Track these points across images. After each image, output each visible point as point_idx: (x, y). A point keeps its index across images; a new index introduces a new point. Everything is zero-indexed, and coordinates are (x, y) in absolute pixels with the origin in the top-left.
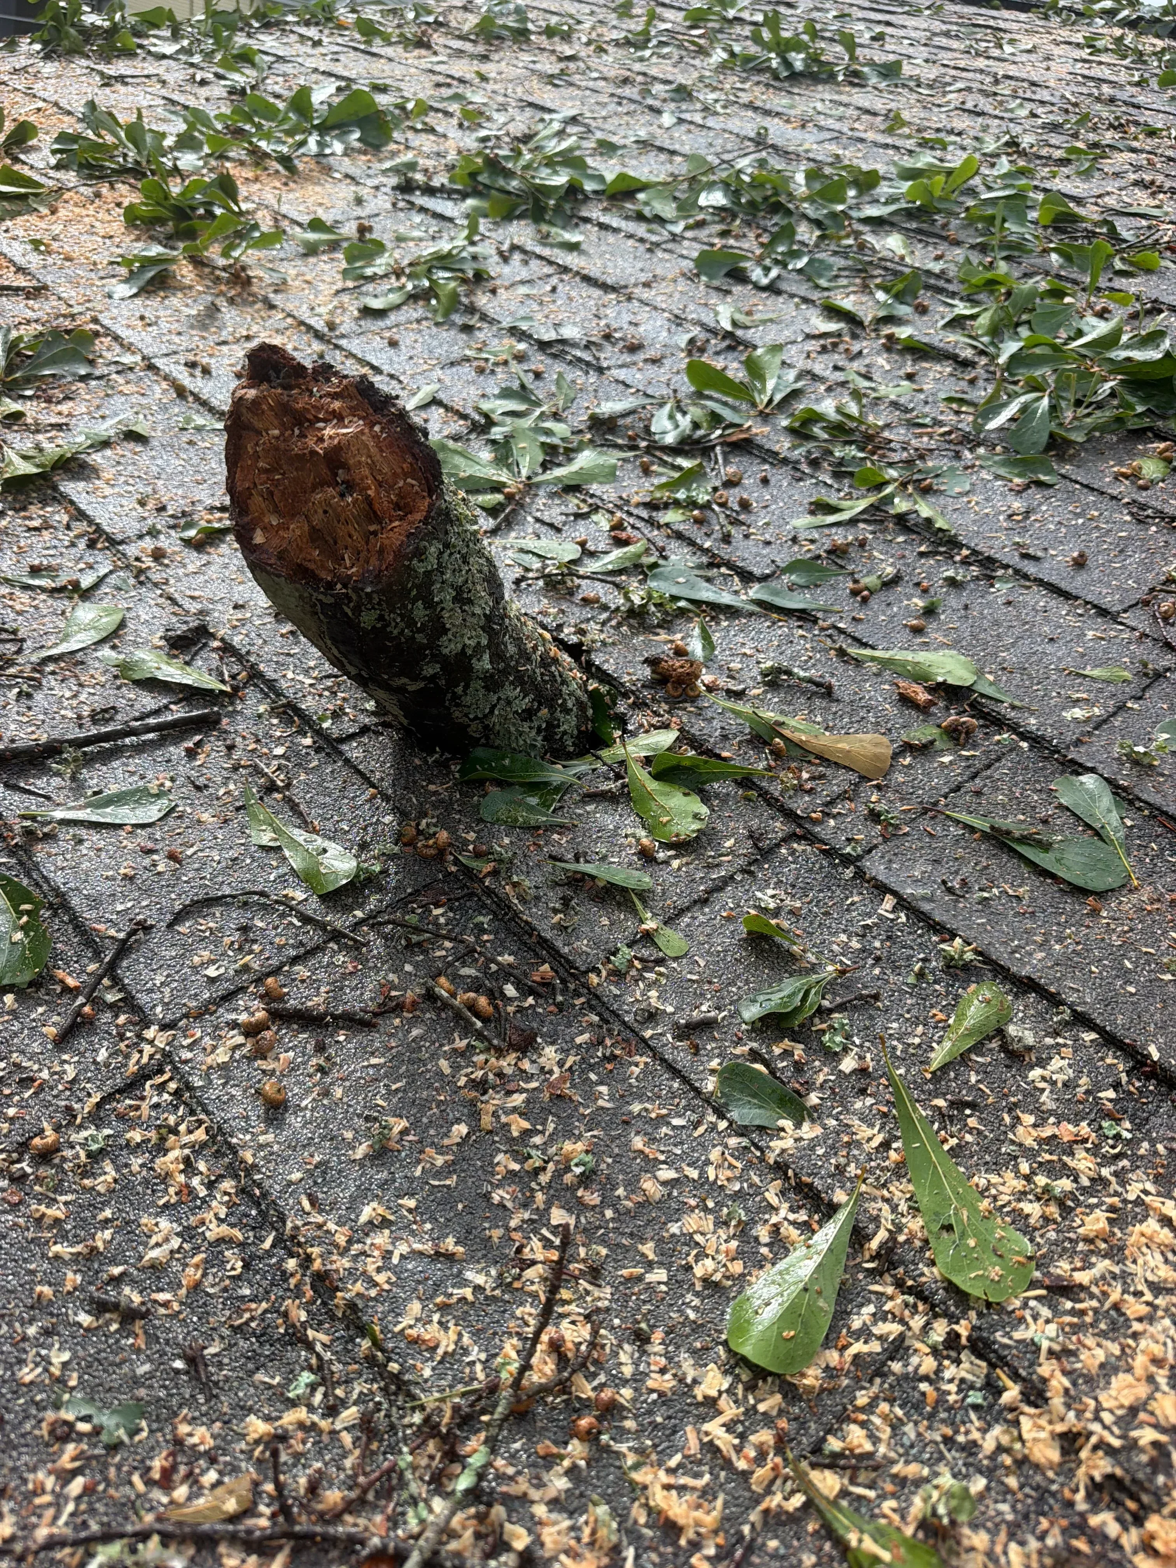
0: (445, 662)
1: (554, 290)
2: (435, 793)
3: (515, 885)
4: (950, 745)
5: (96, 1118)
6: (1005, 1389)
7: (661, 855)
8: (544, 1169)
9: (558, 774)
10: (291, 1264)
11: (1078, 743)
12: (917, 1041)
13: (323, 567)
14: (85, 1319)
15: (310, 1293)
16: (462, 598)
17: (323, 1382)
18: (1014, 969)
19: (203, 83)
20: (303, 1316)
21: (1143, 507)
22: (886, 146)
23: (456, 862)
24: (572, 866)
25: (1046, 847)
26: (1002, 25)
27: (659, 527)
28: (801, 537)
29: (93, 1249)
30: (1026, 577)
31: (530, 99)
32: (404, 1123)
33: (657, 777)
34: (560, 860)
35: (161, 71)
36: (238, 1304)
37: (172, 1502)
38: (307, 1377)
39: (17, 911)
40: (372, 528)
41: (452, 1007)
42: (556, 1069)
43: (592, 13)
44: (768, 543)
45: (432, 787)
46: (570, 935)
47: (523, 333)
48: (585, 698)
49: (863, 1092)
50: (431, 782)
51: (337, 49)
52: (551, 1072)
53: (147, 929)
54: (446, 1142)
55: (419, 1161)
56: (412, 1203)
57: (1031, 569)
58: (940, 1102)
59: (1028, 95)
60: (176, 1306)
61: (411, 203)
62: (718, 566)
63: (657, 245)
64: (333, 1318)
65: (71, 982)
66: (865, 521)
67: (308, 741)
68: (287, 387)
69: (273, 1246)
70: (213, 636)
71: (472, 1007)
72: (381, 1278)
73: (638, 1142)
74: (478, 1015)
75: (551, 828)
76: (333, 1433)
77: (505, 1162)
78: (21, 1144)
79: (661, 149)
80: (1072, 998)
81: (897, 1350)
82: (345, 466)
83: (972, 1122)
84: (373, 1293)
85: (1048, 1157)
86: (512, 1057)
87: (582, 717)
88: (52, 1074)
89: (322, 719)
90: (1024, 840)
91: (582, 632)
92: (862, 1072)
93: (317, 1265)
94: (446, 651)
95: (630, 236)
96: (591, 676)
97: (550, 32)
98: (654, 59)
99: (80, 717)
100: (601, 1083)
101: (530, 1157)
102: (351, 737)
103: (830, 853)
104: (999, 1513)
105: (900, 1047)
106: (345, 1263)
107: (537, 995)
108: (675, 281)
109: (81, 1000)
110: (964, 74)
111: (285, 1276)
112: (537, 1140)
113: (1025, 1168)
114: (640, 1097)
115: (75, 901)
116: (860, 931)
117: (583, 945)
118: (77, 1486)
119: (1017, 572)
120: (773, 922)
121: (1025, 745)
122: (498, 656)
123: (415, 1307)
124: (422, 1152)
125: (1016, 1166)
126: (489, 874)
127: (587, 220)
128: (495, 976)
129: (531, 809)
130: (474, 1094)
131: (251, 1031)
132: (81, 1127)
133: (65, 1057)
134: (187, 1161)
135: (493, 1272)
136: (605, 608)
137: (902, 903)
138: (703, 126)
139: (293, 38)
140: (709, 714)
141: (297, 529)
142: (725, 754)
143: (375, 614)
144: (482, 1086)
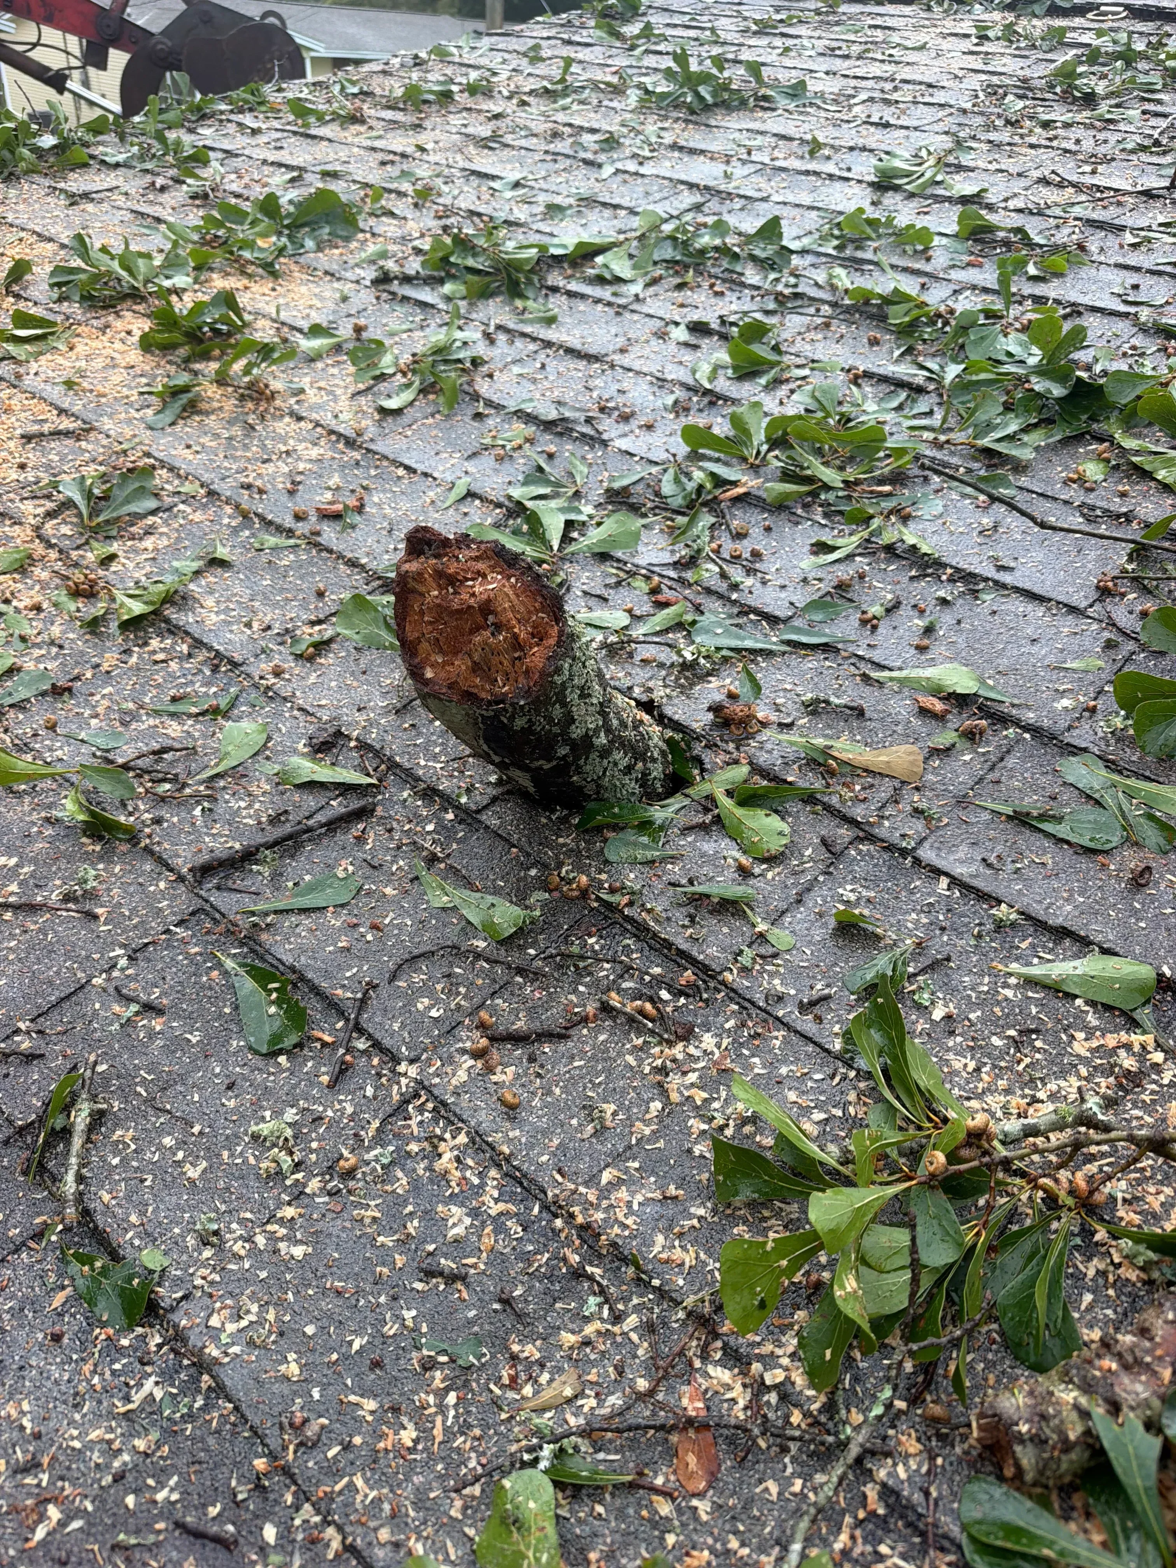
0: (574, 745)
1: (543, 366)
2: (564, 845)
3: (649, 911)
4: (968, 745)
5: (379, 1139)
6: (1096, 1232)
7: (757, 871)
8: (727, 1125)
9: (658, 814)
10: (559, 1223)
11: (1069, 728)
12: (986, 988)
13: (483, 689)
14: (419, 1286)
15: (577, 1242)
16: (585, 694)
17: (607, 1301)
18: (1050, 922)
19: (163, 189)
20: (577, 1258)
21: (1093, 508)
22: (807, 173)
23: (598, 899)
24: (690, 889)
25: (1059, 819)
26: (890, 22)
27: (690, 585)
28: (810, 577)
29: (408, 1235)
30: (1004, 586)
31: (474, 167)
32: (613, 1107)
33: (741, 804)
34: (679, 886)
35: (120, 182)
36: (527, 1258)
37: (523, 1398)
38: (593, 1301)
39: (265, 989)
40: (516, 655)
41: (625, 1014)
42: (716, 1051)
43: (504, 61)
44: (783, 587)
45: (561, 840)
46: (701, 945)
47: (528, 415)
48: (665, 747)
49: (952, 1033)
50: (558, 836)
51: (279, 135)
52: (712, 1053)
53: (375, 987)
54: (648, 1116)
55: (632, 1133)
56: (636, 1165)
57: (1006, 578)
58: (1012, 1033)
59: (927, 99)
60: (482, 1267)
61: (393, 294)
62: (747, 614)
63: (625, 307)
64: (600, 1256)
65: (328, 1039)
66: (860, 555)
67: (450, 816)
68: (437, 556)
69: (540, 1212)
70: (349, 738)
71: (641, 1012)
72: (629, 1222)
73: (792, 1096)
74: (646, 1017)
75: (664, 860)
76: (624, 1334)
77: (697, 1125)
78: (330, 1168)
79: (604, 205)
80: (1099, 938)
81: (1012, 1216)
82: (491, 612)
83: (1039, 1044)
84: (627, 1233)
85: (1099, 1061)
86: (680, 1046)
87: (666, 763)
88: (335, 1112)
89: (459, 796)
90: (1043, 817)
91: (650, 690)
92: (948, 1017)
93: (580, 1219)
94: (574, 736)
95: (598, 301)
96: (665, 727)
97: (472, 90)
98: (575, 107)
99: (260, 823)
100: (753, 1056)
101: (714, 1118)
102: (486, 807)
103: (890, 848)
104: (1105, 1316)
105: (974, 995)
106: (600, 1216)
107: (687, 996)
108: (647, 342)
109: (341, 1051)
110: (864, 84)
111: (556, 1233)
112: (716, 1105)
113: (1084, 1072)
114: (785, 1062)
115: (310, 975)
116: (925, 909)
117: (713, 951)
118: (452, 1398)
119: (996, 582)
120: (857, 912)
121: (1027, 736)
122: (609, 730)
123: (660, 1239)
124: (632, 1126)
125: (1077, 1071)
126: (626, 905)
127: (555, 289)
128: (650, 985)
129: (645, 847)
130: (659, 1078)
131: (477, 1054)
132: (370, 1148)
133: (342, 1097)
134: (458, 1160)
135: (709, 1205)
136: (661, 665)
137: (955, 882)
138: (636, 174)
139: (231, 128)
140: (769, 746)
141: (461, 664)
142: (790, 779)
143: (525, 719)
144: (663, 1071)
